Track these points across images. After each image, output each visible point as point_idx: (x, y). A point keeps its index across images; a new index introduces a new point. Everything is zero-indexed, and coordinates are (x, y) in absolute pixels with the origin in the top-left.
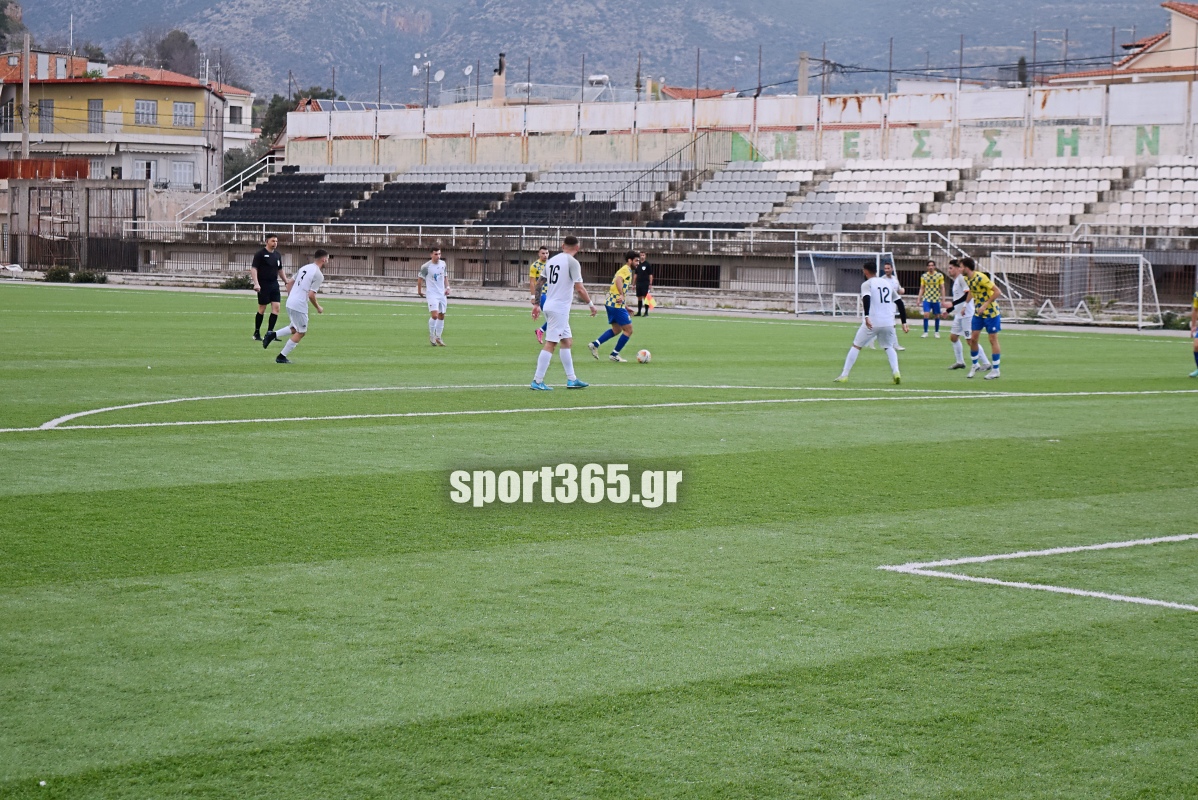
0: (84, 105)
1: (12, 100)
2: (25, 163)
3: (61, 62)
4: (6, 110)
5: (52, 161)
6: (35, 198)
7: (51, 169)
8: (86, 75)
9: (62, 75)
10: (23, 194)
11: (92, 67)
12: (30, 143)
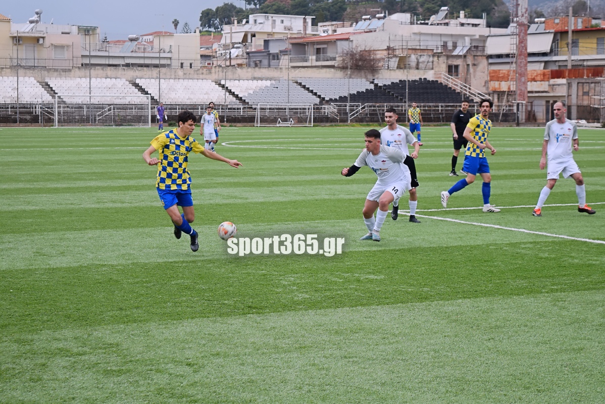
0: (595, 41)
1: (558, 40)
2: (570, 71)
3: (580, 20)
4: (555, 45)
5: (584, 69)
6: (580, 88)
7: (583, 73)
8: (592, 26)
9: (580, 27)
10: (574, 86)
11: (594, 22)
12: (572, 60)
